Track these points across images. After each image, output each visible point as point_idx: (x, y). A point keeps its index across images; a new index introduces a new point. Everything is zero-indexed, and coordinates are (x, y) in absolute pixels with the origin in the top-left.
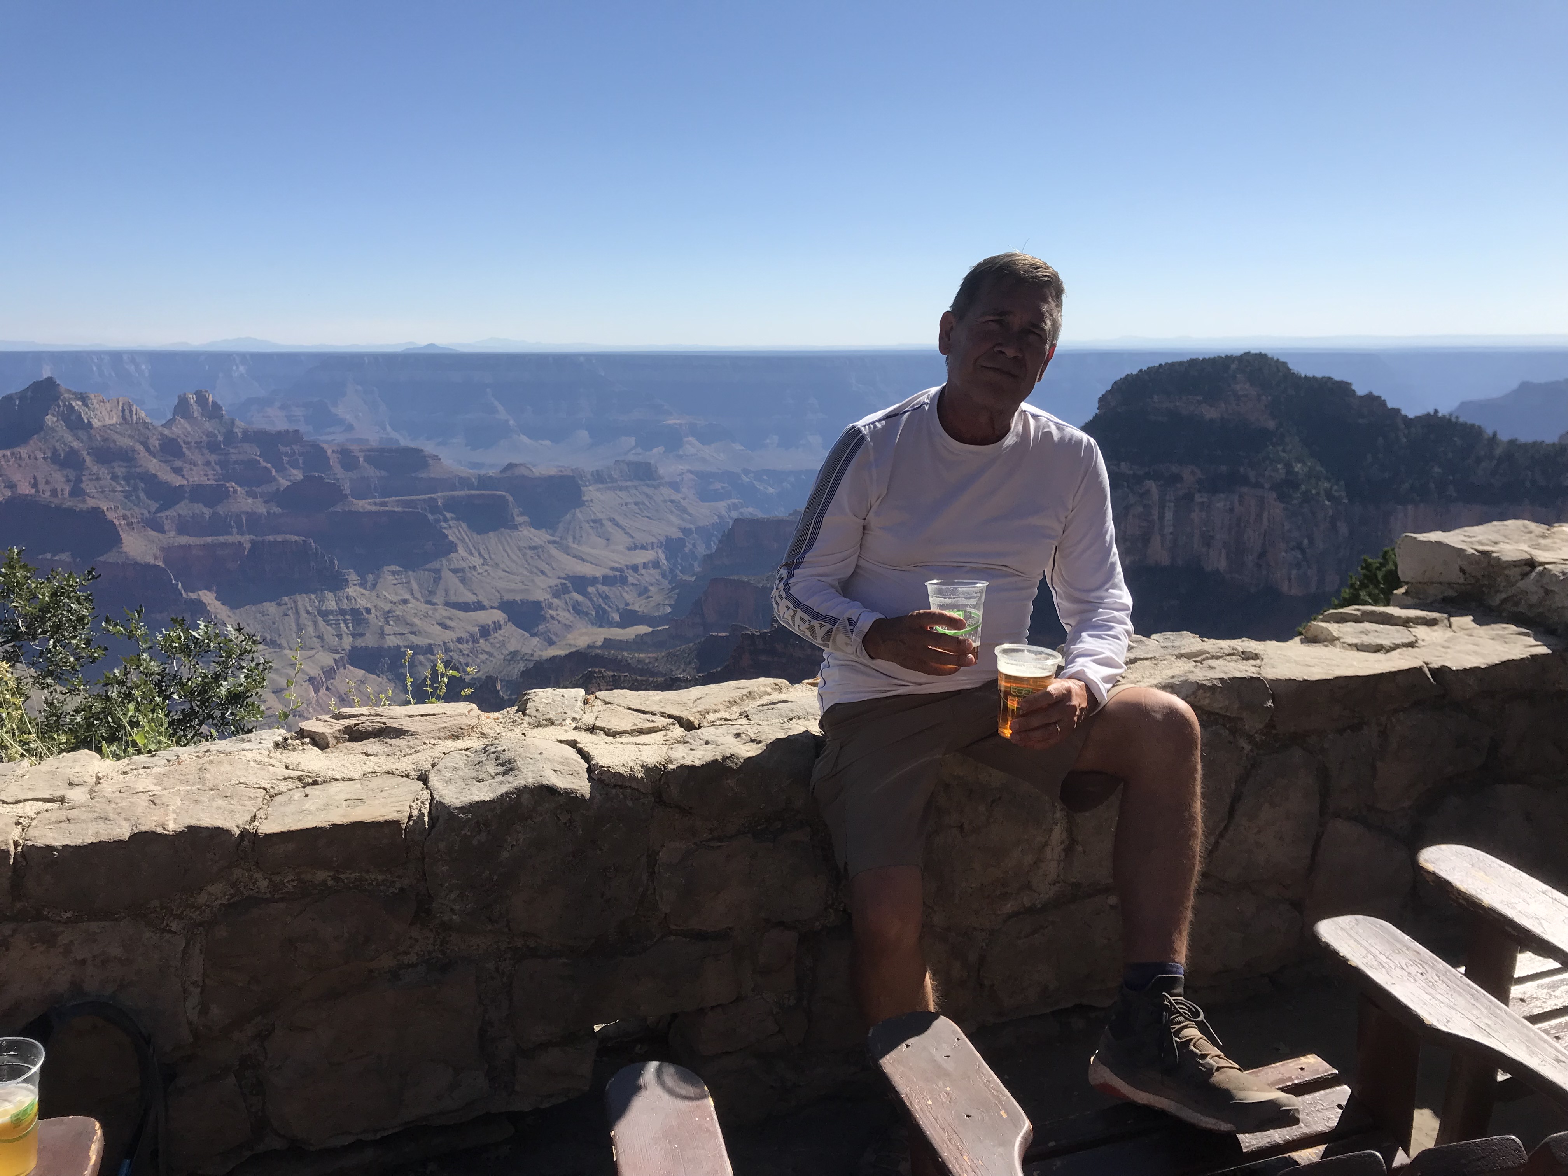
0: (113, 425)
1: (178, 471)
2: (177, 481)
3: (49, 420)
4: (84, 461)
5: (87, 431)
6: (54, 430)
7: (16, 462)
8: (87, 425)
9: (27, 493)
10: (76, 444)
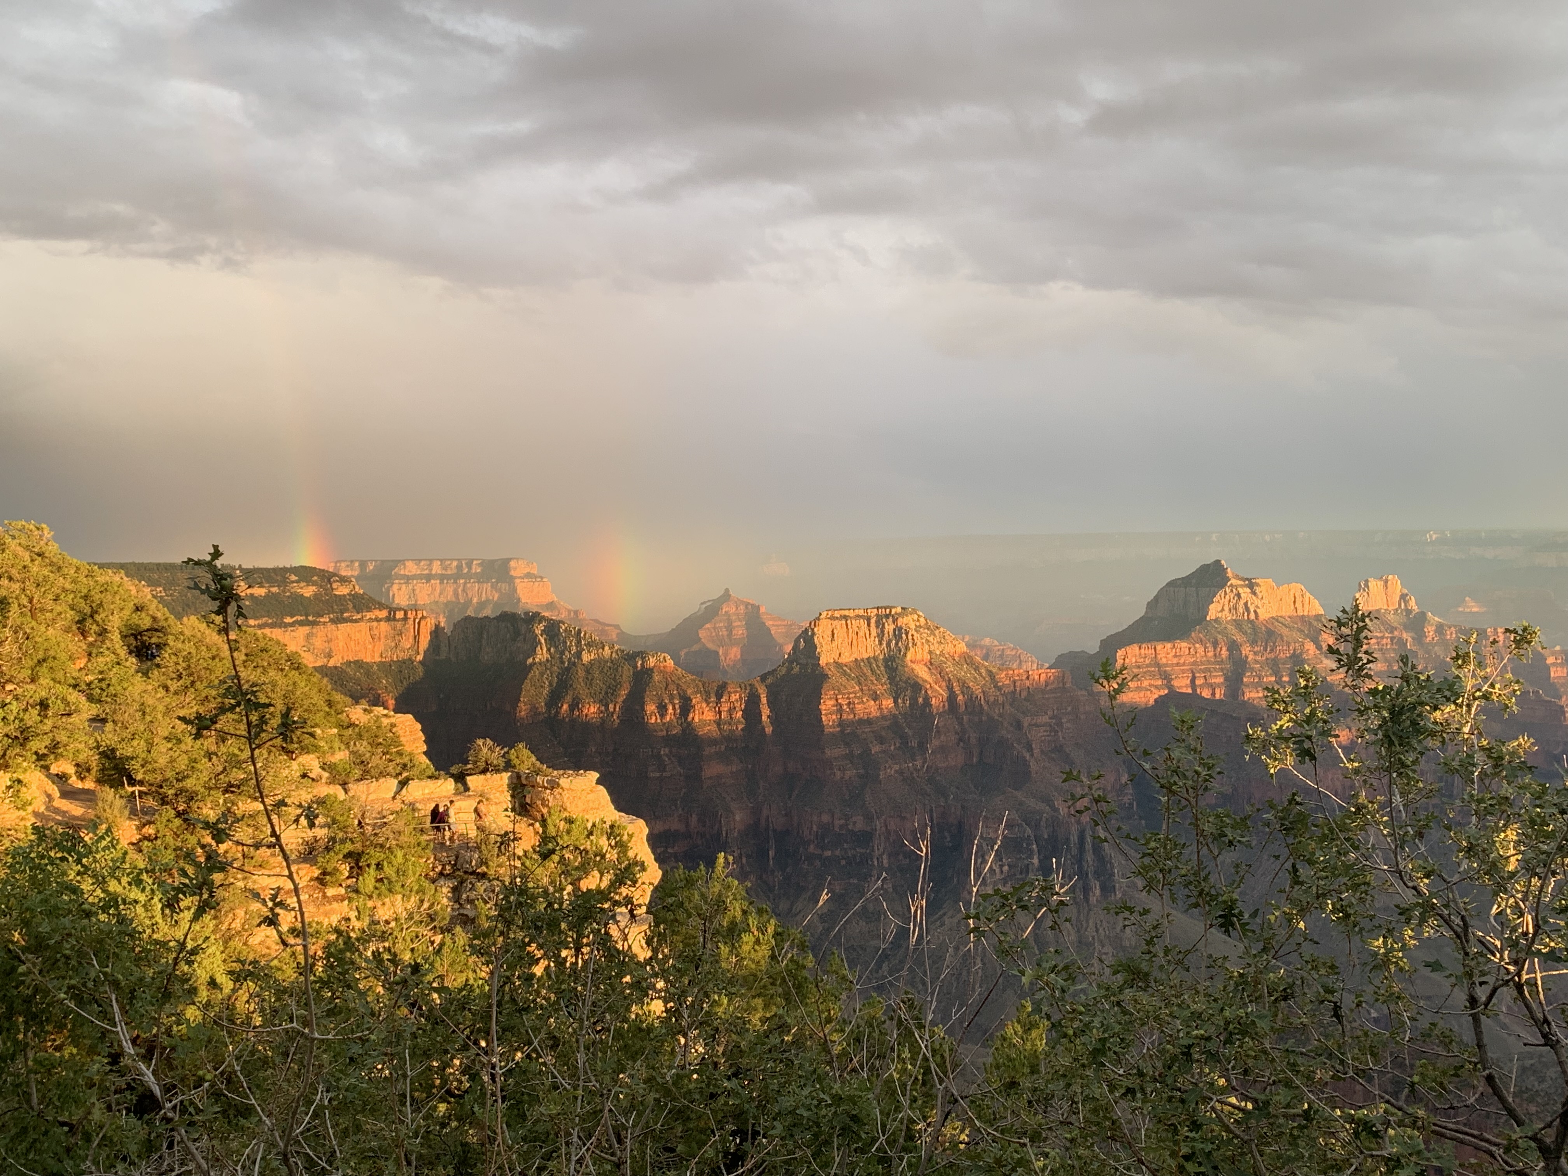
0: (1281, 617)
3: (1213, 611)
4: (1247, 657)
5: (1252, 622)
6: (1217, 620)
7: (1175, 656)
8: (1252, 616)
9: (1184, 690)
10: (1239, 638)
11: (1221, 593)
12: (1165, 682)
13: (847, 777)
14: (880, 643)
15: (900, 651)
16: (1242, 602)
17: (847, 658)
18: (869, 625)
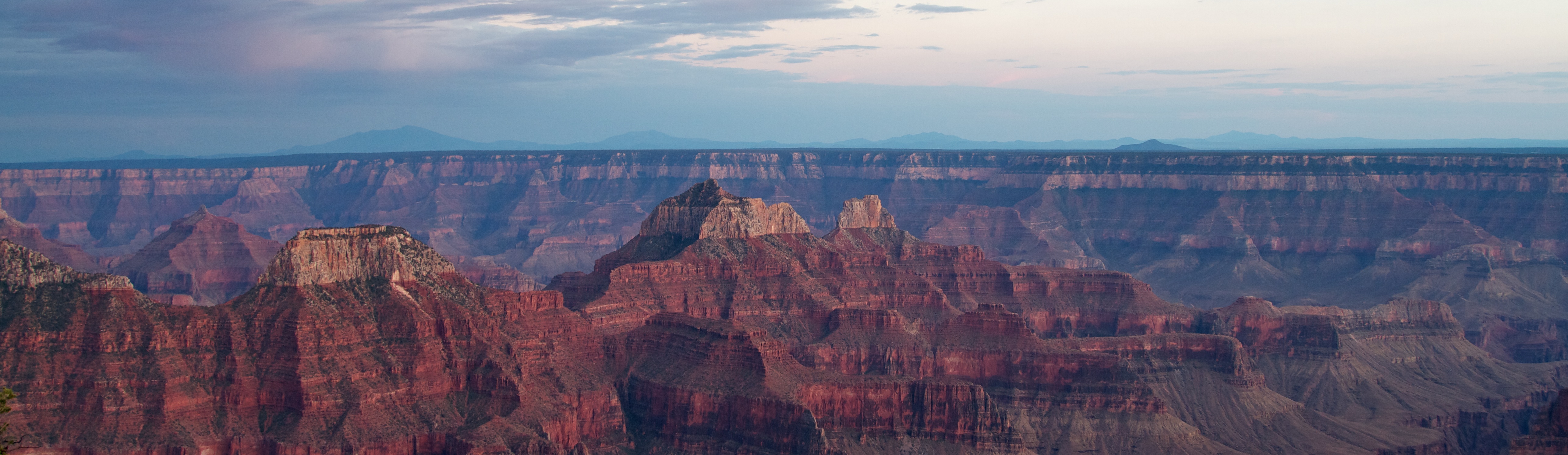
0: (770, 235)
1: (835, 292)
2: (834, 305)
3: (706, 228)
4: (737, 277)
5: (742, 241)
6: (709, 239)
7: (668, 275)
8: (743, 235)
9: (676, 310)
10: (730, 257)
11: (713, 212)
12: (657, 301)
13: (324, 408)
14: (363, 264)
15: (385, 272)
16: (734, 221)
17: (327, 279)
18: (351, 244)
